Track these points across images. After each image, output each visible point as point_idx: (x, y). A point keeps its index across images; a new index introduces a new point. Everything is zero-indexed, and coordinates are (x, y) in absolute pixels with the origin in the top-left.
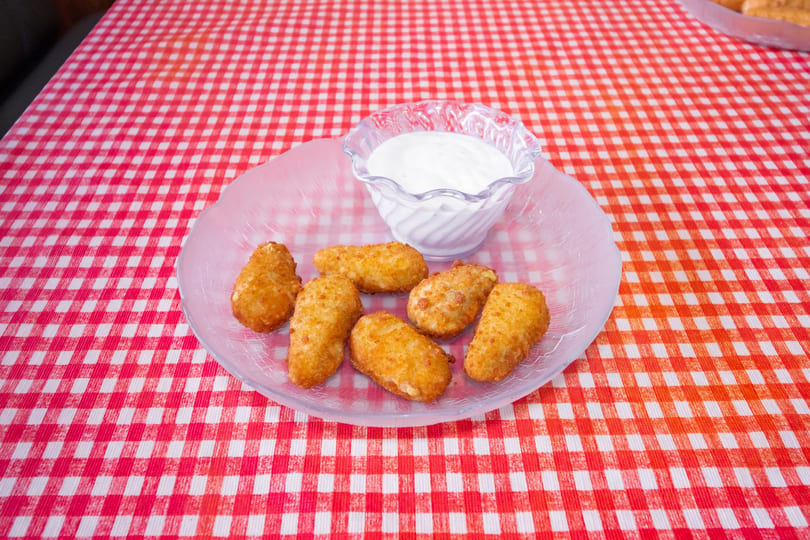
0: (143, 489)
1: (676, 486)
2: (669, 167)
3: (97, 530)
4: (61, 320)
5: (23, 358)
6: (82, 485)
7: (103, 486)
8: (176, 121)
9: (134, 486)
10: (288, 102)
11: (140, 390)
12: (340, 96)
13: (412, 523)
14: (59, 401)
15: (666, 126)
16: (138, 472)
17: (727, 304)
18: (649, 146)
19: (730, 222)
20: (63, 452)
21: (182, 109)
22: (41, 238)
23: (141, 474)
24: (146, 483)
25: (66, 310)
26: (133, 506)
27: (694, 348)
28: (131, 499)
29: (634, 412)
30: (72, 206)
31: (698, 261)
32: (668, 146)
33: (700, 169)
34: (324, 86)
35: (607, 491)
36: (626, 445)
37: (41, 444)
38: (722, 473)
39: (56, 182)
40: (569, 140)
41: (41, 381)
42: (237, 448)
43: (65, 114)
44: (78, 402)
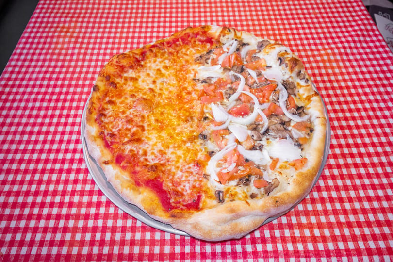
3: (41, 238)
4: (26, 162)
5: (15, 177)
6: (36, 223)
7: (42, 223)
9: (52, 223)
11: (53, 190)
13: (135, 236)
14: (27, 193)
20: (29, 212)
24: (55, 223)
26: (51, 230)
28: (51, 228)
37: (23, 209)
41: (21, 186)
42: (83, 211)
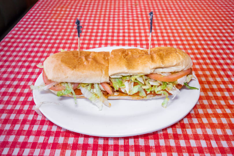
0: (44, 141)
1: (213, 146)
2: (206, 47)
8: (58, 30)
10: (91, 26)
12: (106, 24)
15: (204, 35)
16: (43, 135)
17: (226, 88)
18: (199, 40)
19: (225, 63)
21: (60, 27)
22: (17, 63)
23: (44, 136)
25: (23, 84)
27: (217, 102)
29: (198, 121)
30: (27, 54)
31: (216, 75)
32: (205, 40)
33: (215, 47)
34: (101, 21)
35: (191, 147)
36: (196, 132)
38: (228, 143)
39: (22, 47)
40: (175, 38)
43: (26, 28)
44: (25, 112)
